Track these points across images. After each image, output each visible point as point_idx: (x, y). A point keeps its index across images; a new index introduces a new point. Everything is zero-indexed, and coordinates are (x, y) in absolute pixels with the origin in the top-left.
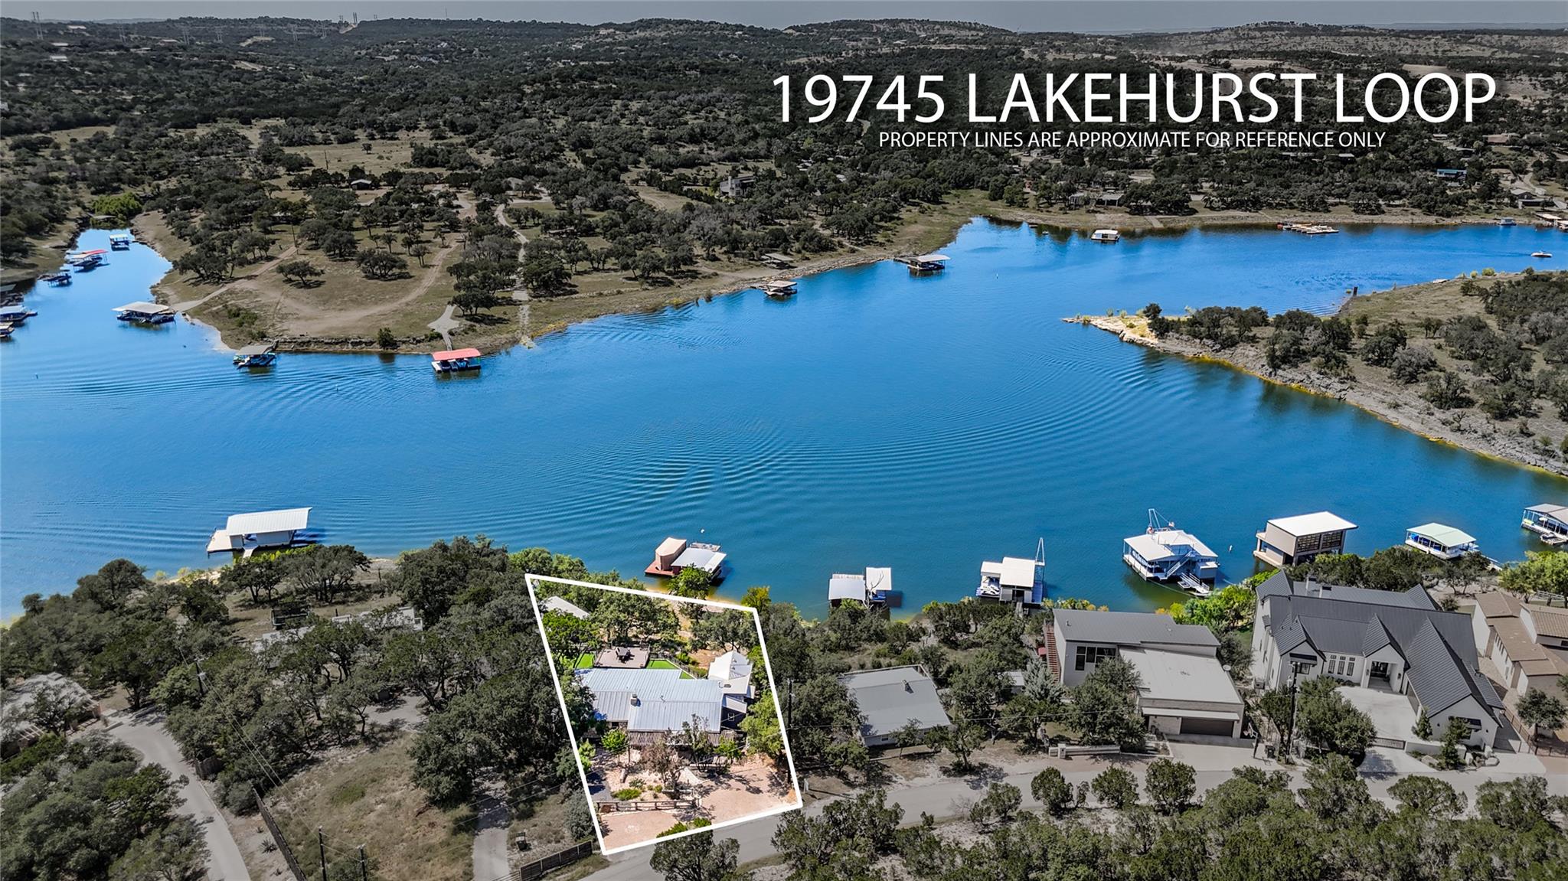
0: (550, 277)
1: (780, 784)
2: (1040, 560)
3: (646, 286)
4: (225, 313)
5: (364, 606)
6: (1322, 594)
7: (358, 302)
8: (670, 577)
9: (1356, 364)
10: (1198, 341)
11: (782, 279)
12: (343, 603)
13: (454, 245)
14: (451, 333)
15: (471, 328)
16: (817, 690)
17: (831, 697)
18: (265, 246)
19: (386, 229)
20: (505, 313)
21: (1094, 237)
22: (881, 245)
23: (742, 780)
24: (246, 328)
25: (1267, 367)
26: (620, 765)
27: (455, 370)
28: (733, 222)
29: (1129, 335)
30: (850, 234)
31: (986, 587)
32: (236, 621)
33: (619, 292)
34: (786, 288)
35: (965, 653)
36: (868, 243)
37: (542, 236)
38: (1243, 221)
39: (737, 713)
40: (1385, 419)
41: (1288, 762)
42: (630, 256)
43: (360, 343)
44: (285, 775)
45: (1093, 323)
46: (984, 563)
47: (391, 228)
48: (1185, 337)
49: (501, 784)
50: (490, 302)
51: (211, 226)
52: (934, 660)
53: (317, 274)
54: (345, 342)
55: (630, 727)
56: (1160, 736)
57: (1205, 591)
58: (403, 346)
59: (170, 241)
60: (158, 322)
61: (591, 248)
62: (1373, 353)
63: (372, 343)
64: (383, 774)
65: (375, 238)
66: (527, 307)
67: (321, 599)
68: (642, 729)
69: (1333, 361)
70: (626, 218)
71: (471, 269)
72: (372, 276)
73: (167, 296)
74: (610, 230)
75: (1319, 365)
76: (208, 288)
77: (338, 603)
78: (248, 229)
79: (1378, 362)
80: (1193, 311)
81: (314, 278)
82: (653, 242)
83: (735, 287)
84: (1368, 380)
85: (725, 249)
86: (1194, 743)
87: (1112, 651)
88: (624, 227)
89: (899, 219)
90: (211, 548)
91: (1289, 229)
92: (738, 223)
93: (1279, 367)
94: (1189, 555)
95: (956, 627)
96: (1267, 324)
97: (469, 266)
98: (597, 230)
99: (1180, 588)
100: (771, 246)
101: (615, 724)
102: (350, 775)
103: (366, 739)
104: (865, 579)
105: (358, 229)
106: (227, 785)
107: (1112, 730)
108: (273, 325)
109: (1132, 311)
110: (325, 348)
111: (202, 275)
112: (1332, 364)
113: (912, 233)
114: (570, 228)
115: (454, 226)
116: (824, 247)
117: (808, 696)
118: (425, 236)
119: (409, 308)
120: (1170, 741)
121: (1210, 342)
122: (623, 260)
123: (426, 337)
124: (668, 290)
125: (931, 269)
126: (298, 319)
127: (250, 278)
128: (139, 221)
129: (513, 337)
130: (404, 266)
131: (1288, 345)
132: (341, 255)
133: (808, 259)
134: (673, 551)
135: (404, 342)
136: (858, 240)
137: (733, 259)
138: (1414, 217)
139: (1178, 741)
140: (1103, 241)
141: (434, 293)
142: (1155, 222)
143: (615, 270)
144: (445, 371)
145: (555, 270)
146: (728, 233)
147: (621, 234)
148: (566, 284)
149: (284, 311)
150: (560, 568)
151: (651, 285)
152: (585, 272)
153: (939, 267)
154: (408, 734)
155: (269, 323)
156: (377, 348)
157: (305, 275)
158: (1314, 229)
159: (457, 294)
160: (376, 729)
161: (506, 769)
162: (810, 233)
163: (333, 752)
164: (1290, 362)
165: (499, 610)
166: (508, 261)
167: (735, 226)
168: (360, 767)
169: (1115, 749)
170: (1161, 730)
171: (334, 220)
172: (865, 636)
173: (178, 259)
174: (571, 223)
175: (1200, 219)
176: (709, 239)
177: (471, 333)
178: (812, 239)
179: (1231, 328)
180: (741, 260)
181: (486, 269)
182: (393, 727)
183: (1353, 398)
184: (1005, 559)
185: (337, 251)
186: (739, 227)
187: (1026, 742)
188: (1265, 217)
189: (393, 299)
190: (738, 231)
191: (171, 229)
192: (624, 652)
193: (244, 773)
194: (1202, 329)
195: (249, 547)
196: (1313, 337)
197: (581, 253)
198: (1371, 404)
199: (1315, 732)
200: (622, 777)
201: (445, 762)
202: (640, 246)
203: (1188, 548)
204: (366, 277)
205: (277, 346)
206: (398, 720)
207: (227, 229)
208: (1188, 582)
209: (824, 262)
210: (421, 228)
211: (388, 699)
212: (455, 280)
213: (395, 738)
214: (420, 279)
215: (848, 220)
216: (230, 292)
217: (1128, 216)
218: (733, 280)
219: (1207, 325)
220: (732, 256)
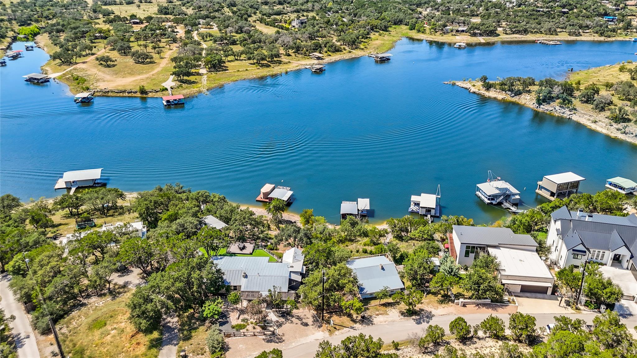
0: (216, 63)
1: (318, 321)
2: (438, 195)
3: (258, 67)
4: (72, 78)
5: (122, 218)
6: (587, 219)
7: (132, 74)
8: (267, 202)
9: (576, 102)
10: (504, 92)
11: (318, 64)
12: (112, 216)
13: (175, 49)
14: (172, 88)
15: (181, 86)
16: (337, 273)
17: (344, 275)
18: (91, 49)
19: (145, 42)
20: (196, 79)
21: (455, 46)
22: (362, 49)
23: (299, 318)
24: (80, 85)
25: (536, 104)
26: (237, 309)
27: (173, 105)
28: (297, 39)
29: (473, 89)
30: (349, 45)
31: (413, 207)
32: (60, 225)
33: (247, 70)
34: (320, 68)
35: (407, 244)
36: (357, 48)
37: (213, 45)
38: (520, 39)
39: (296, 281)
40: (589, 127)
41: (577, 309)
42: (251, 53)
43: (131, 92)
44: (67, 313)
45: (457, 84)
46: (412, 196)
47: (147, 41)
48: (498, 91)
49: (176, 319)
50: (189, 74)
51: (68, 39)
52: (394, 251)
53: (113, 61)
54: (124, 92)
55: (242, 289)
56: (510, 293)
57: (515, 210)
58: (150, 94)
59: (50, 47)
60: (42, 82)
61: (234, 50)
62: (585, 97)
63: (136, 92)
64: (117, 313)
65: (140, 45)
66: (206, 76)
67: (102, 214)
68: (248, 290)
69: (567, 101)
70: (250, 37)
71: (181, 59)
72: (138, 62)
73: (47, 71)
74: (243, 42)
75: (560, 103)
76: (65, 67)
77: (109, 216)
78: (84, 41)
79: (587, 102)
80: (501, 79)
81: (112, 63)
82: (262, 48)
83: (298, 68)
84: (582, 110)
85: (293, 51)
86: (528, 297)
87: (484, 248)
88: (249, 41)
89: (370, 38)
90: (56, 187)
91: (540, 43)
92: (299, 39)
93: (541, 104)
94: (507, 192)
95: (401, 230)
96: (535, 85)
97: (180, 58)
98: (237, 42)
99: (502, 208)
100: (314, 49)
101: (235, 288)
102: (100, 313)
103: (111, 292)
104: (357, 204)
105: (132, 42)
106: (37, 318)
107: (488, 293)
108: (93, 84)
109: (474, 79)
110: (115, 94)
111: (63, 62)
112: (566, 102)
113: (376, 44)
114: (225, 41)
115: (175, 41)
116: (337, 50)
117: (333, 275)
118: (161, 45)
119: (154, 77)
120: (515, 296)
121: (509, 93)
122: (249, 55)
123: (161, 90)
124: (268, 69)
125: (384, 60)
126: (104, 81)
127: (84, 63)
128: (38, 38)
129: (199, 90)
130: (152, 58)
131: (546, 94)
132: (125, 53)
133: (330, 55)
134: (269, 190)
135: (151, 92)
136: (352, 47)
137: (297, 55)
138: (595, 38)
139: (519, 297)
140: (459, 48)
141: (165, 70)
142: (482, 40)
143: (245, 60)
144: (168, 105)
145: (218, 60)
146: (295, 44)
147: (248, 44)
148: (223, 66)
149: (98, 78)
150: (214, 200)
151: (261, 67)
152: (232, 61)
153: (388, 59)
154: (132, 290)
155: (91, 83)
156: (139, 95)
157: (108, 62)
158: (551, 43)
159: (174, 70)
160: (117, 287)
161: (179, 310)
162: (331, 44)
163: (93, 299)
164: (546, 102)
165: (180, 225)
166: (197, 56)
167: (298, 41)
168: (105, 309)
169: (488, 301)
170: (510, 290)
171: (122, 37)
172: (358, 234)
173: (52, 55)
174: (226, 39)
175: (501, 38)
176: (287, 46)
177: (180, 88)
178: (332, 46)
179: (519, 86)
180: (300, 56)
181: (188, 59)
182: (124, 286)
183: (575, 118)
184: (422, 194)
185: (123, 51)
186: (300, 41)
187: (442, 296)
188: (530, 37)
189: (147, 73)
190: (299, 42)
191: (50, 42)
192: (242, 245)
193: (46, 312)
194: (506, 87)
195: (74, 186)
196: (557, 90)
197: (230, 52)
198: (584, 121)
199: (592, 294)
200: (237, 317)
201: (144, 313)
202: (256, 49)
203: (507, 189)
204: (135, 63)
205: (94, 94)
206: (128, 282)
207: (75, 41)
208: (506, 205)
209: (336, 57)
210: (160, 41)
211: (124, 270)
212: (174, 64)
213: (125, 292)
214: (159, 64)
215: (348, 38)
216: (75, 69)
217: (470, 37)
218: (297, 65)
219: (508, 85)
220: (297, 54)
